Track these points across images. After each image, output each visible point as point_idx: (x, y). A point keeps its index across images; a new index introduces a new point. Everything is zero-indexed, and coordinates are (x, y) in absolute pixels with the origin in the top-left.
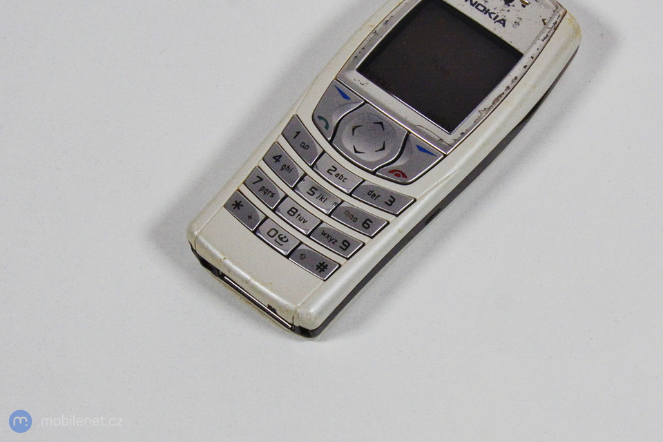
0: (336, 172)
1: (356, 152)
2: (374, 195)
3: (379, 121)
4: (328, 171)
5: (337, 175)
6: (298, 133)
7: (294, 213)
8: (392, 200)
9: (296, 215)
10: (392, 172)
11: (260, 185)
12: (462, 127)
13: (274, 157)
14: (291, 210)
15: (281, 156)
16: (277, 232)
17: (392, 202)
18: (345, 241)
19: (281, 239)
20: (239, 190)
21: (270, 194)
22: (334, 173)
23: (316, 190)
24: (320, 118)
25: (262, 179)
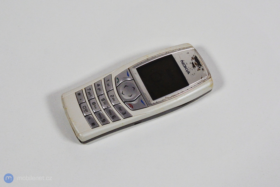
0: (113, 97)
1: (122, 93)
2: (120, 109)
3: (134, 87)
4: (111, 96)
5: (113, 98)
6: (109, 80)
7: (94, 104)
8: (125, 113)
9: (94, 105)
10: (129, 104)
11: (89, 91)
12: (158, 100)
13: (98, 85)
14: (93, 103)
15: (100, 85)
16: (86, 107)
17: (125, 114)
18: (104, 119)
19: (86, 110)
20: (82, 90)
21: (90, 95)
22: (112, 97)
23: (104, 100)
24: (117, 78)
25: (90, 90)
